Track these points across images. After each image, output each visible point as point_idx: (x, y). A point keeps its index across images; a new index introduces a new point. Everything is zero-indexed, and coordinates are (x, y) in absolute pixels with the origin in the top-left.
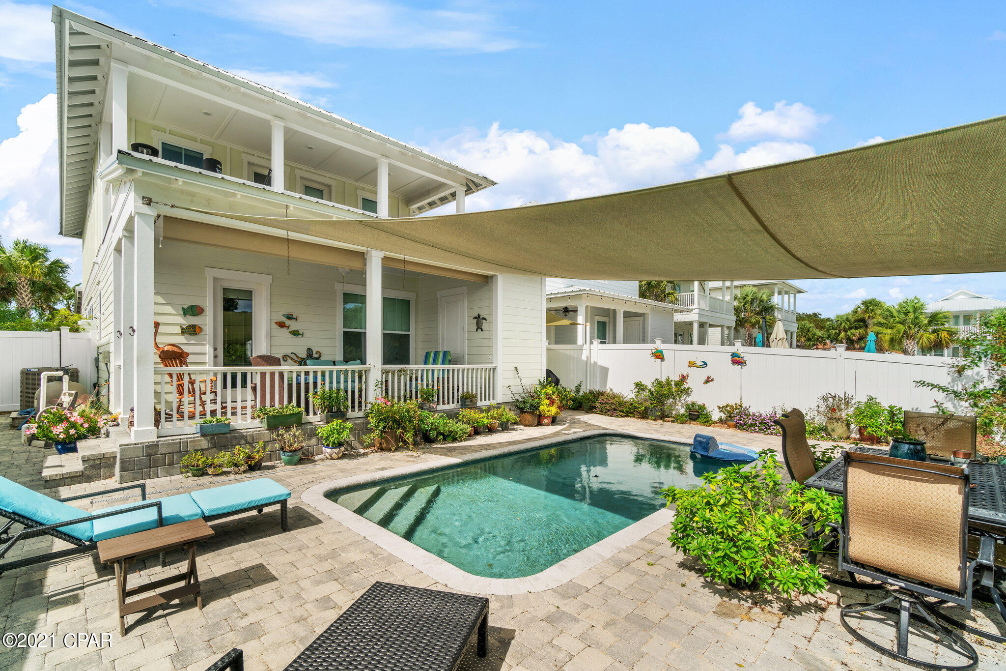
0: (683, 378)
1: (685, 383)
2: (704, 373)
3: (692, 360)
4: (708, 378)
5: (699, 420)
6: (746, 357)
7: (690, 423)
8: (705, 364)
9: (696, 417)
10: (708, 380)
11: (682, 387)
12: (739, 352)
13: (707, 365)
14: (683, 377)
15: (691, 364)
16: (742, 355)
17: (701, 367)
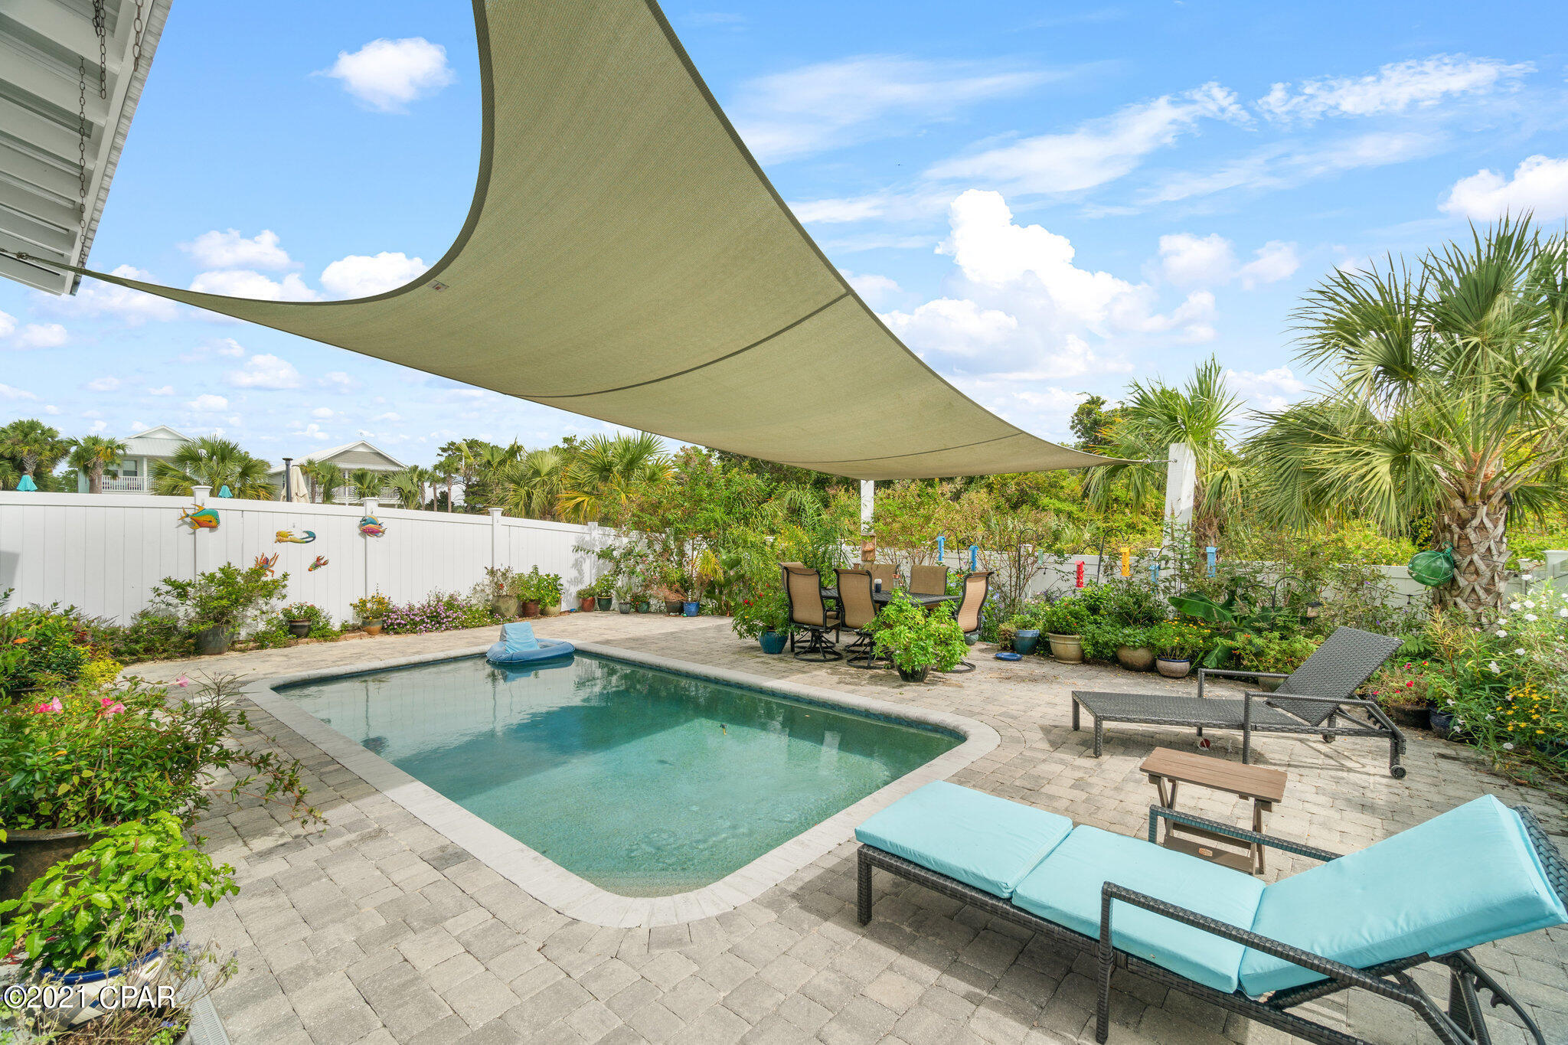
0: (265, 564)
1: (268, 573)
2: (310, 553)
3: (283, 529)
4: (318, 559)
5: (313, 634)
6: (386, 524)
7: (297, 644)
8: (312, 536)
9: (306, 630)
10: (319, 563)
11: (264, 579)
12: (376, 514)
13: (315, 538)
14: (267, 561)
15: (281, 538)
16: (380, 521)
17: (303, 541)
